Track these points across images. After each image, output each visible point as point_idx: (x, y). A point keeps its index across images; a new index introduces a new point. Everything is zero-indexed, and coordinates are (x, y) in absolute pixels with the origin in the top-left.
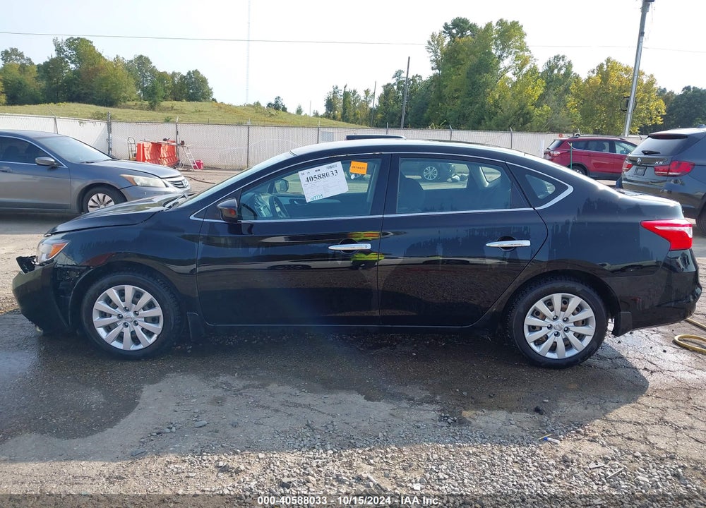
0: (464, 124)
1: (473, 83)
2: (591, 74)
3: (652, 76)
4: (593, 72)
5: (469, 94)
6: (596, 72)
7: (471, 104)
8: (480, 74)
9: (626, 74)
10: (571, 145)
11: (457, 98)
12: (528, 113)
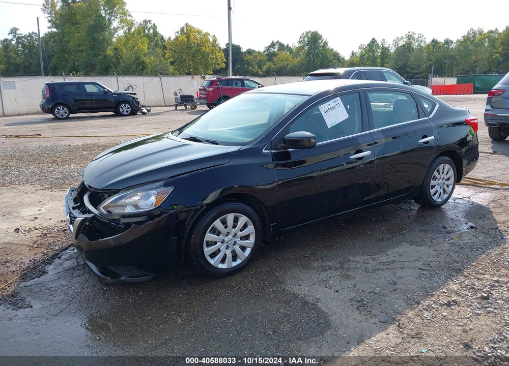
0: (93, 71)
1: (94, 40)
2: (177, 34)
3: (214, 36)
4: (178, 32)
5: (92, 48)
6: (180, 33)
7: (96, 56)
8: (98, 32)
9: (198, 35)
10: (219, 83)
11: (82, 51)
12: (143, 62)
